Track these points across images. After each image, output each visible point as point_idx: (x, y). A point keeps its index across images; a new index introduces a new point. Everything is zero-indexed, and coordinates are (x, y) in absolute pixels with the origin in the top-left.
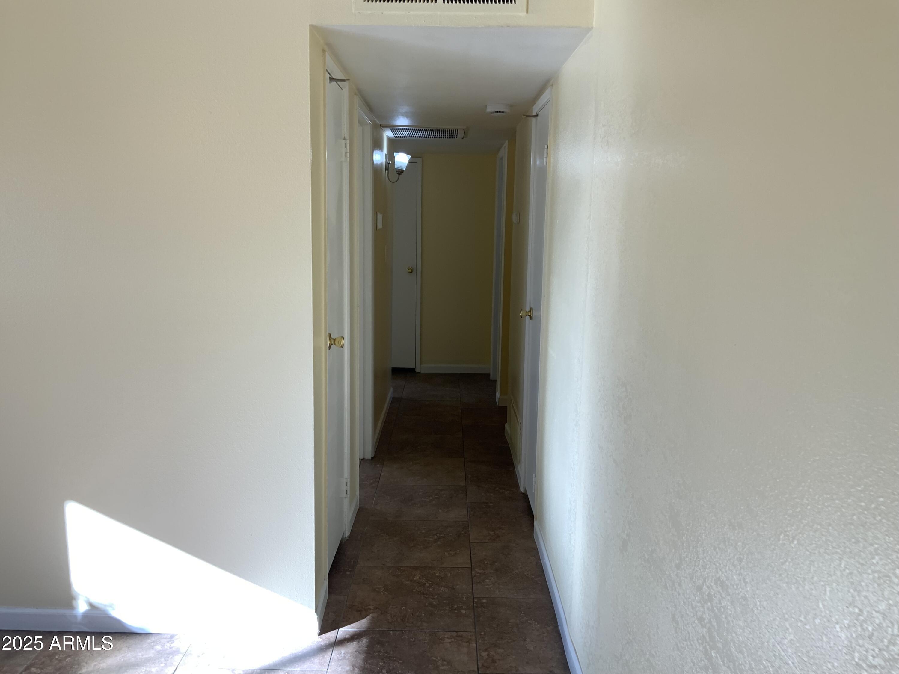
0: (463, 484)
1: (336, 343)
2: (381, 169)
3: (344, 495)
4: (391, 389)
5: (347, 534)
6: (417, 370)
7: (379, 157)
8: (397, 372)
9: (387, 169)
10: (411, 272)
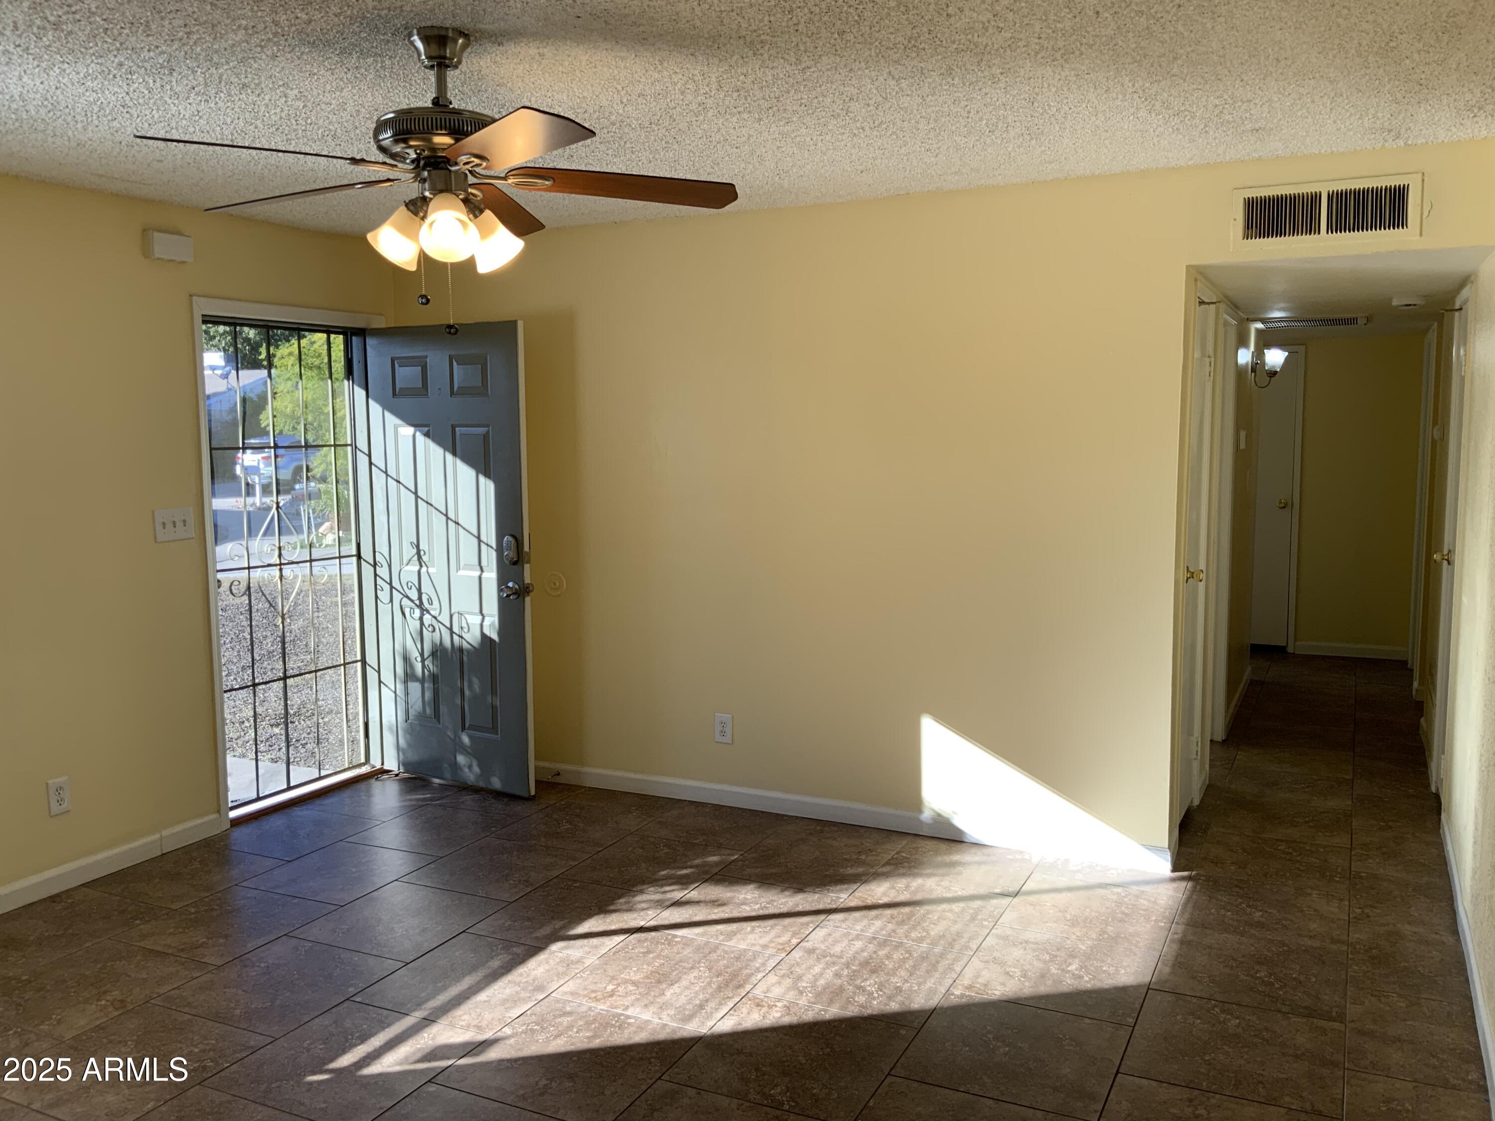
0: (1349, 777)
1: (1195, 576)
2: (1246, 372)
3: (1194, 756)
4: (1249, 669)
5: (1196, 802)
6: (1290, 650)
7: (1244, 357)
8: (1258, 650)
9: (1253, 370)
10: (1284, 507)
